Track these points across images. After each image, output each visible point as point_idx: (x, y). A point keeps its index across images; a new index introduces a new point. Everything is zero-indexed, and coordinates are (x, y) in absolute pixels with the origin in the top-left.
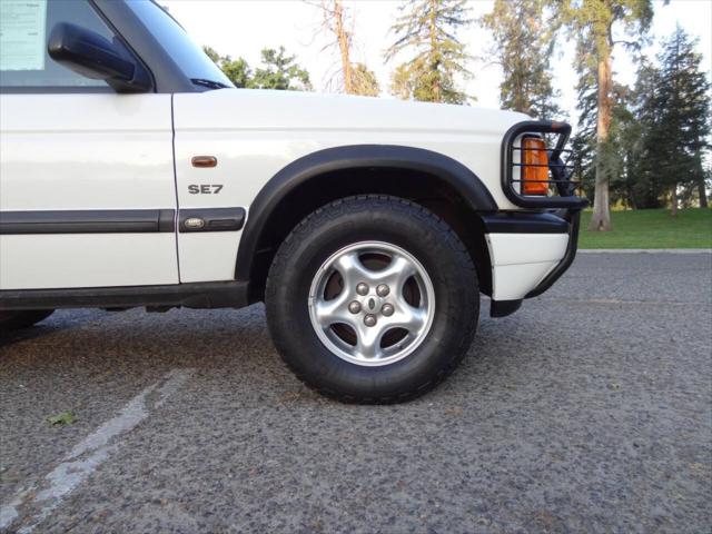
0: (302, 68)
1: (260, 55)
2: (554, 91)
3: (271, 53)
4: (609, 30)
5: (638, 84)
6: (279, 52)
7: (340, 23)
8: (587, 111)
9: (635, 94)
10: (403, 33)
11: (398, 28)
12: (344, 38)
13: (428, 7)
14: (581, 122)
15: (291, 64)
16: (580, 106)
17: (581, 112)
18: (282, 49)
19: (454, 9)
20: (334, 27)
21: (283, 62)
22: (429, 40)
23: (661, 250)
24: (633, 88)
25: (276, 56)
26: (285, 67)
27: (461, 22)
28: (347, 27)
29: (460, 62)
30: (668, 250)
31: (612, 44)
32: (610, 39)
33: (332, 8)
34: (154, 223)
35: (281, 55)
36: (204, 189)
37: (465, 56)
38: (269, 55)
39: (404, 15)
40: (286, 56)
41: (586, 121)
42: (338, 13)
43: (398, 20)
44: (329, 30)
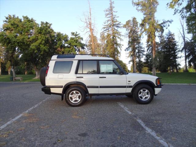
0: (81, 37)
1: (71, 33)
2: (141, 43)
3: (74, 33)
4: (155, 33)
5: (160, 42)
6: (75, 33)
7: (90, 27)
8: (149, 48)
9: (160, 44)
10: (105, 29)
11: (104, 28)
12: (92, 30)
13: (111, 23)
14: (147, 51)
16: (147, 47)
17: (147, 48)
18: (76, 32)
19: (118, 24)
20: (89, 27)
22: (112, 31)
23: (168, 84)
24: (159, 43)
26: (77, 36)
27: (120, 27)
28: (92, 28)
29: (119, 36)
30: (169, 84)
31: (155, 36)
32: (155, 35)
33: (89, 23)
37: (120, 35)
38: (73, 34)
39: (105, 25)
40: (77, 34)
41: (149, 50)
42: (90, 24)
43: (104, 26)
44: (88, 28)
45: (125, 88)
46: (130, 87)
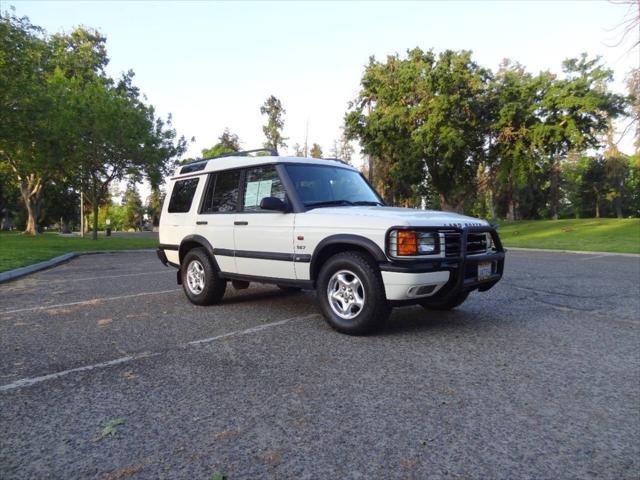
0: (605, 68)
3: (573, 61)
6: (581, 58)
15: (594, 67)
18: (584, 55)
21: (585, 67)
25: (577, 64)
26: (588, 71)
34: (287, 258)
35: (584, 61)
36: (301, 248)
40: (588, 60)
45: (292, 263)
46: (303, 259)
